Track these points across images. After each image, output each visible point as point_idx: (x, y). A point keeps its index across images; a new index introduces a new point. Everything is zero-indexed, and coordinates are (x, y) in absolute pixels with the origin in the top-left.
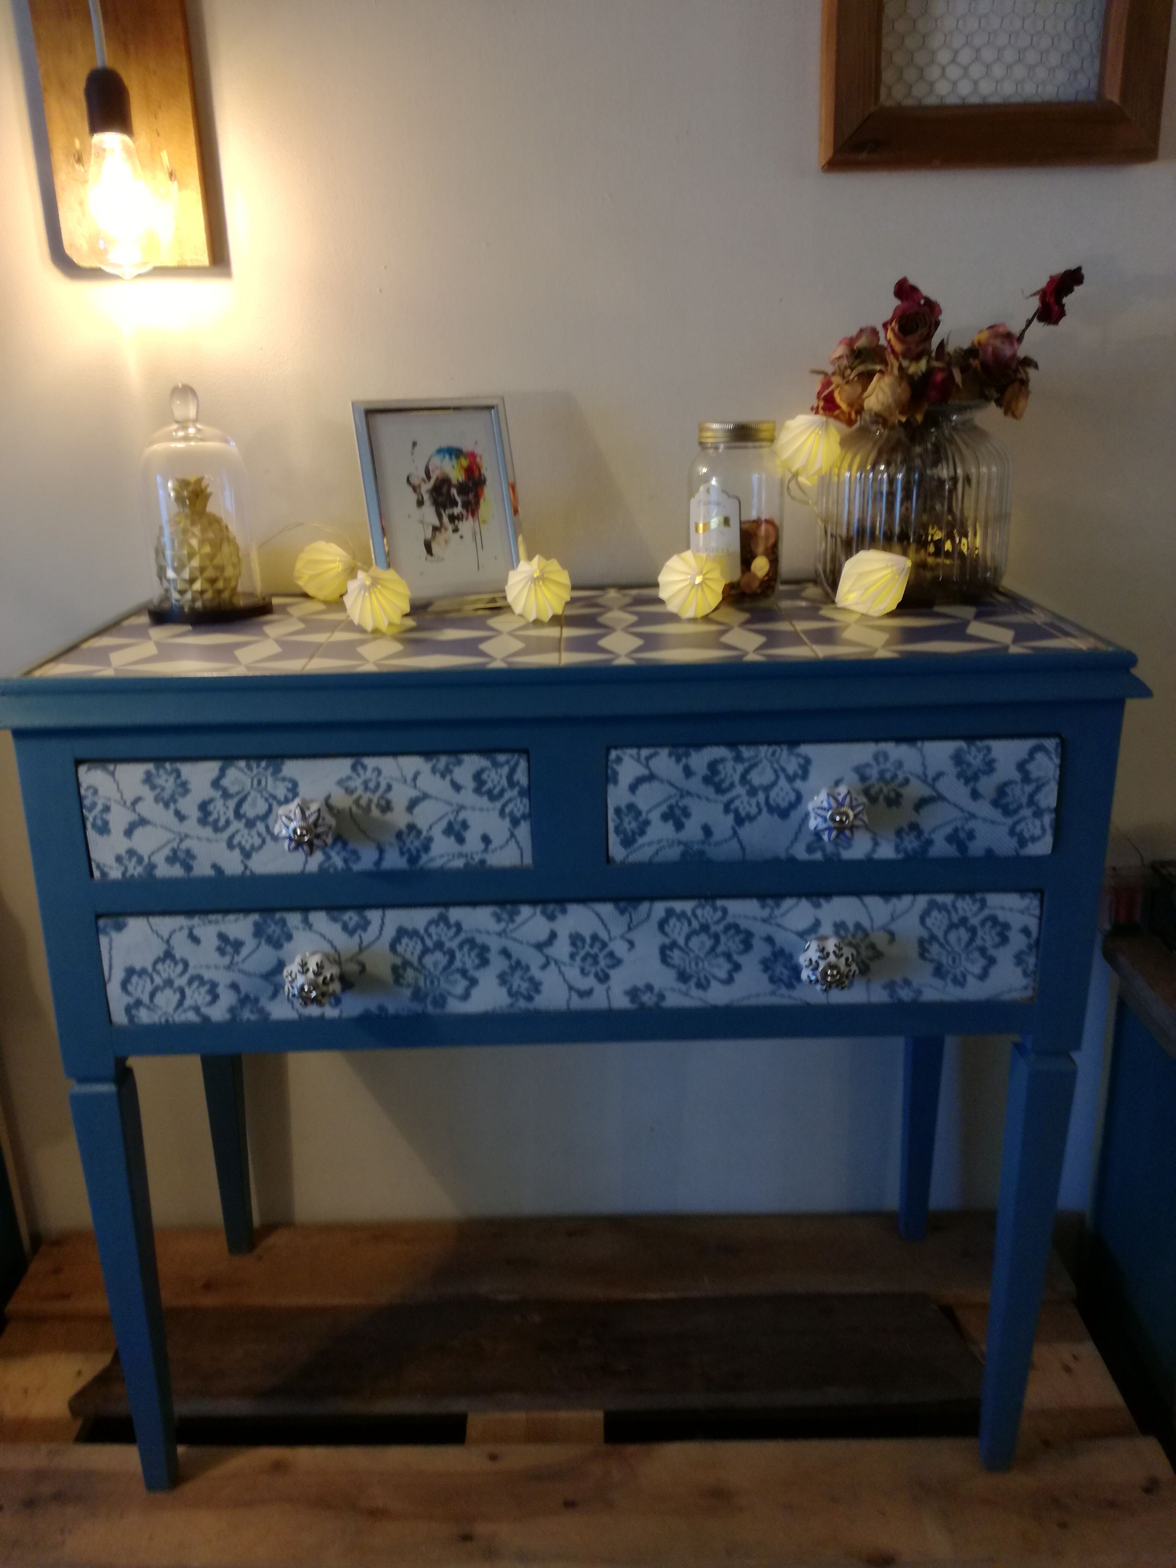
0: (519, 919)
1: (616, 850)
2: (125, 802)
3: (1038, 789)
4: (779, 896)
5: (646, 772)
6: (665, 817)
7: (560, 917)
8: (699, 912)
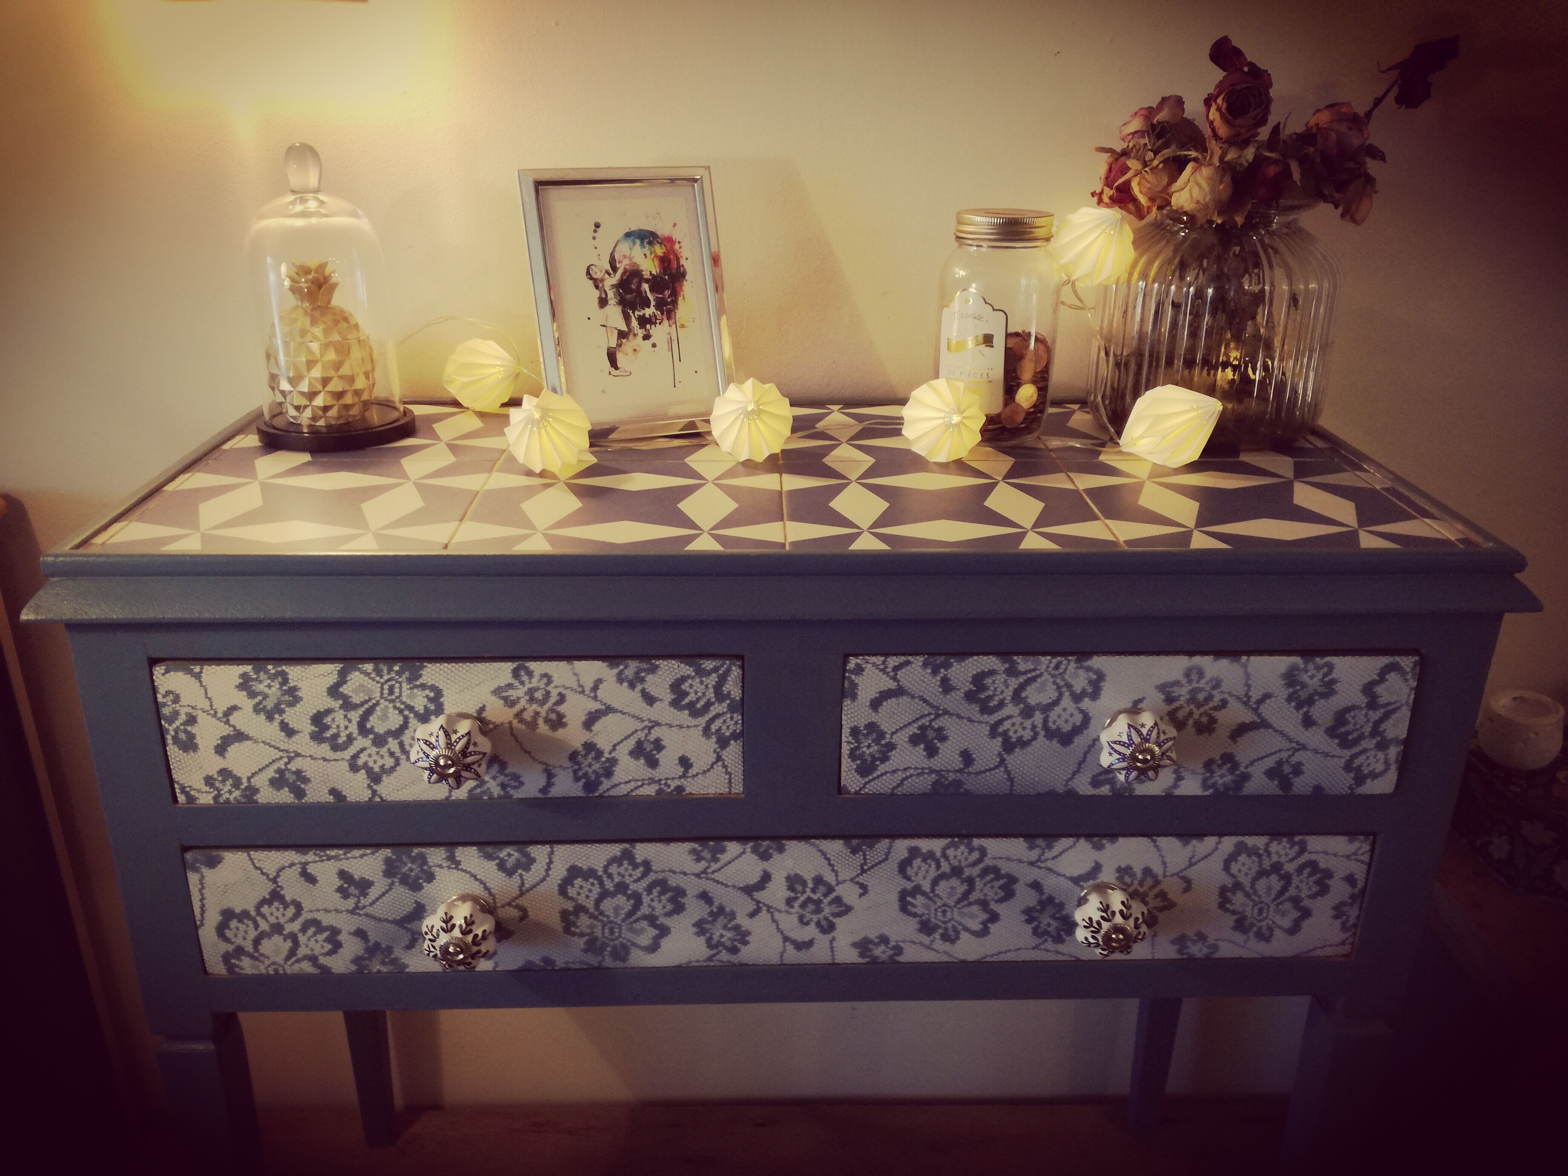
0: (724, 858)
1: (850, 779)
2: (216, 713)
3: (1386, 716)
4: (1051, 837)
5: (893, 685)
6: (914, 740)
7: (776, 857)
8: (950, 852)
